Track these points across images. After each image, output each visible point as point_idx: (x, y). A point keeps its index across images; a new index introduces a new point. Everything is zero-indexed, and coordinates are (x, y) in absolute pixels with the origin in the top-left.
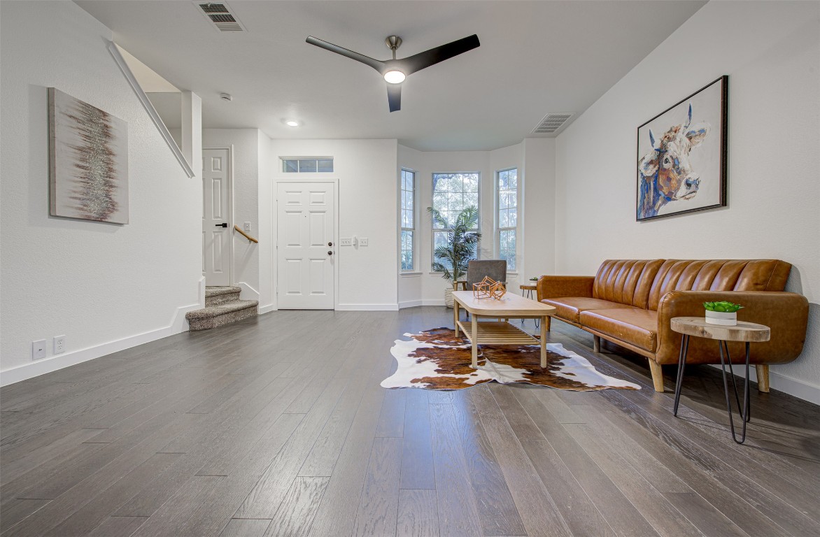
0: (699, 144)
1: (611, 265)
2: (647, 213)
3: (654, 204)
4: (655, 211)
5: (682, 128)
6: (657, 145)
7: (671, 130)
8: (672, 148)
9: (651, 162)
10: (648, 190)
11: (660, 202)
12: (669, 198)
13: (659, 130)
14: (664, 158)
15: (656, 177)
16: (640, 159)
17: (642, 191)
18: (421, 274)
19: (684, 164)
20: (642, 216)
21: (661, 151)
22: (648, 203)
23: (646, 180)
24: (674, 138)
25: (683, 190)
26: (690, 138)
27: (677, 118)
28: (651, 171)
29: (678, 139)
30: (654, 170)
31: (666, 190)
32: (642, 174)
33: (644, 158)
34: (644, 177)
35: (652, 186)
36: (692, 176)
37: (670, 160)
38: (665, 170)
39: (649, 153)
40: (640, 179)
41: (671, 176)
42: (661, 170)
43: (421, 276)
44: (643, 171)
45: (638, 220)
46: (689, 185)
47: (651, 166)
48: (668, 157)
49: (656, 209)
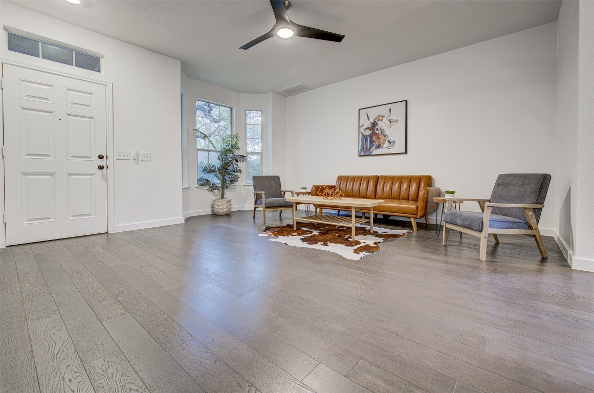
0: (394, 126)
1: (340, 178)
2: (365, 152)
3: (370, 149)
4: (370, 152)
5: (386, 116)
6: (372, 120)
7: (380, 116)
8: (380, 124)
9: (368, 128)
10: (366, 141)
11: (373, 148)
12: (379, 147)
13: (373, 114)
14: (376, 128)
15: (371, 136)
16: (360, 126)
17: (362, 141)
18: (189, 188)
19: (387, 132)
20: (362, 154)
21: (374, 125)
22: (366, 148)
23: (365, 137)
24: (381, 120)
25: (387, 144)
26: (390, 122)
27: (383, 111)
28: (368, 133)
29: (384, 121)
30: (370, 133)
31: (377, 143)
32: (362, 133)
33: (363, 125)
34: (363, 135)
35: (369, 140)
36: (392, 139)
37: (379, 129)
38: (376, 133)
39: (367, 124)
40: (361, 136)
41: (380, 137)
42: (373, 133)
43: (190, 189)
44: (363, 132)
45: (359, 156)
46: (390, 143)
47: (368, 130)
48: (378, 128)
49: (371, 151)
